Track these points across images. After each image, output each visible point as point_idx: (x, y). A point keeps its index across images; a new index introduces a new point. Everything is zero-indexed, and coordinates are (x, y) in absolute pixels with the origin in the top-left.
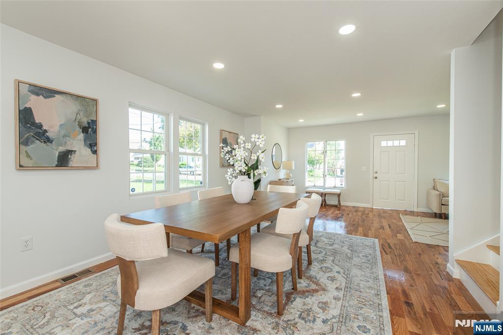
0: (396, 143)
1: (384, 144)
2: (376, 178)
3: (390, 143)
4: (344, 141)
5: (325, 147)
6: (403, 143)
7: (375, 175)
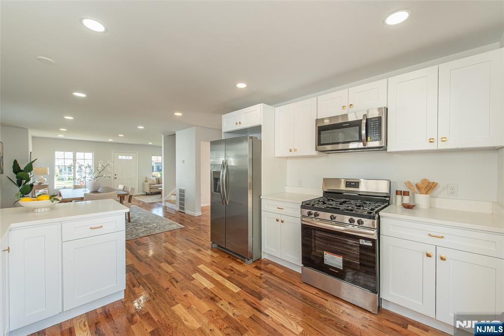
0: (127, 158)
1: (120, 157)
2: (115, 178)
3: (124, 157)
4: (91, 153)
5: (75, 156)
6: (131, 158)
7: (115, 176)
